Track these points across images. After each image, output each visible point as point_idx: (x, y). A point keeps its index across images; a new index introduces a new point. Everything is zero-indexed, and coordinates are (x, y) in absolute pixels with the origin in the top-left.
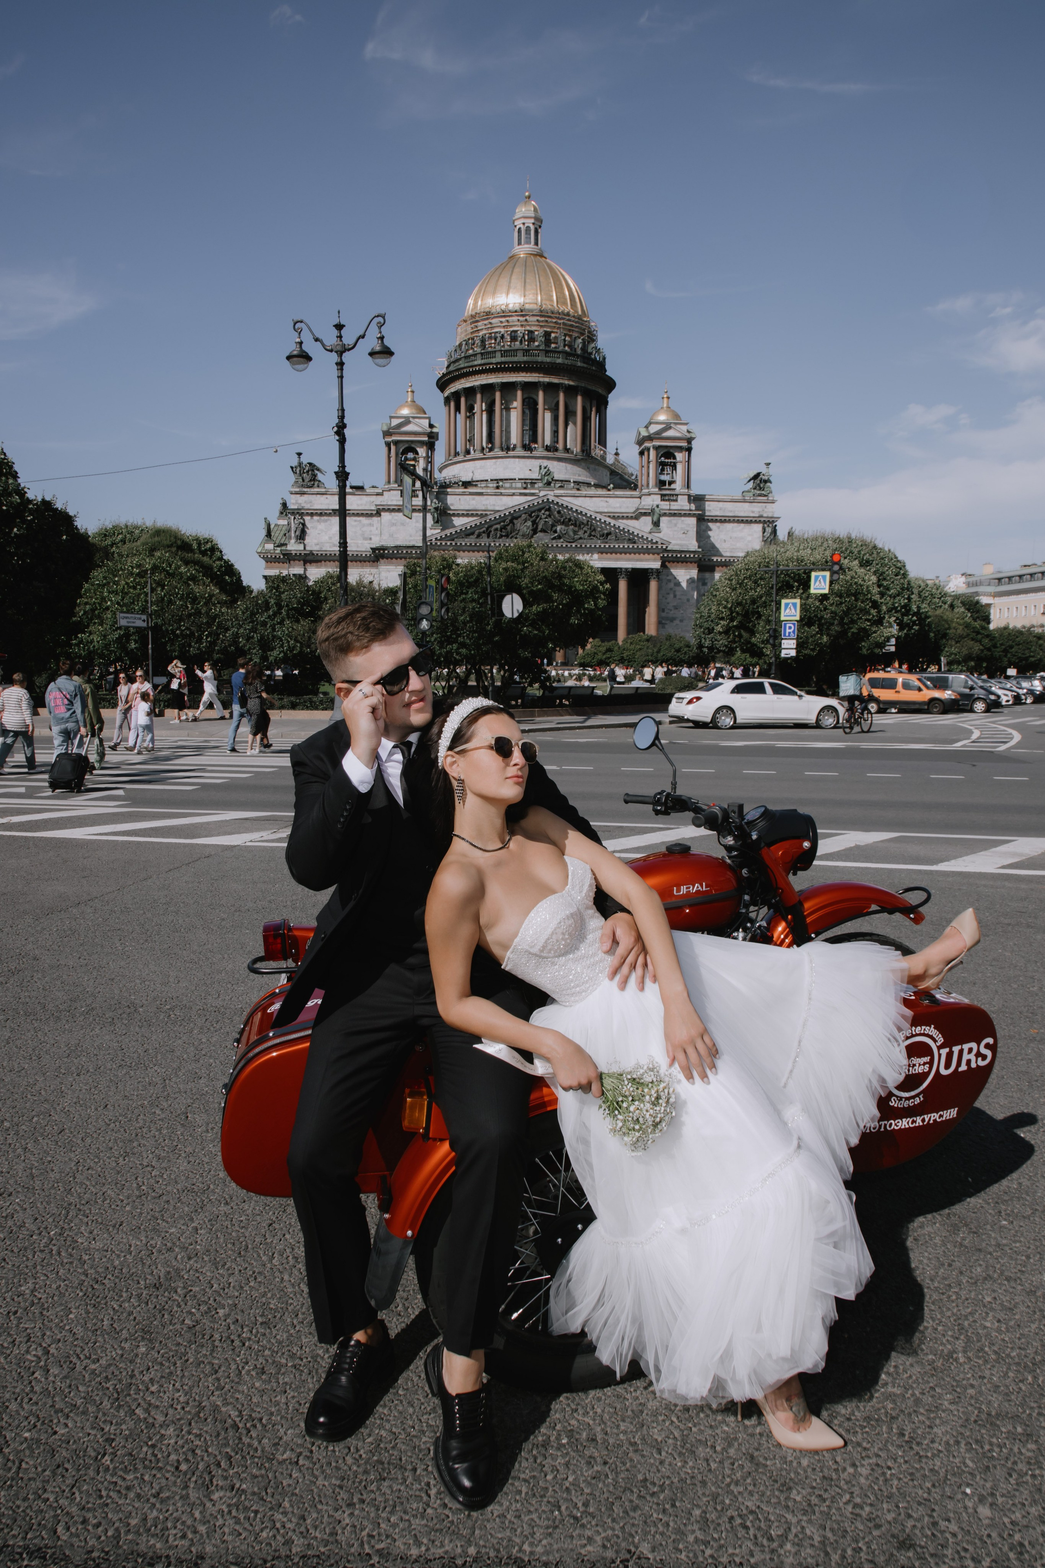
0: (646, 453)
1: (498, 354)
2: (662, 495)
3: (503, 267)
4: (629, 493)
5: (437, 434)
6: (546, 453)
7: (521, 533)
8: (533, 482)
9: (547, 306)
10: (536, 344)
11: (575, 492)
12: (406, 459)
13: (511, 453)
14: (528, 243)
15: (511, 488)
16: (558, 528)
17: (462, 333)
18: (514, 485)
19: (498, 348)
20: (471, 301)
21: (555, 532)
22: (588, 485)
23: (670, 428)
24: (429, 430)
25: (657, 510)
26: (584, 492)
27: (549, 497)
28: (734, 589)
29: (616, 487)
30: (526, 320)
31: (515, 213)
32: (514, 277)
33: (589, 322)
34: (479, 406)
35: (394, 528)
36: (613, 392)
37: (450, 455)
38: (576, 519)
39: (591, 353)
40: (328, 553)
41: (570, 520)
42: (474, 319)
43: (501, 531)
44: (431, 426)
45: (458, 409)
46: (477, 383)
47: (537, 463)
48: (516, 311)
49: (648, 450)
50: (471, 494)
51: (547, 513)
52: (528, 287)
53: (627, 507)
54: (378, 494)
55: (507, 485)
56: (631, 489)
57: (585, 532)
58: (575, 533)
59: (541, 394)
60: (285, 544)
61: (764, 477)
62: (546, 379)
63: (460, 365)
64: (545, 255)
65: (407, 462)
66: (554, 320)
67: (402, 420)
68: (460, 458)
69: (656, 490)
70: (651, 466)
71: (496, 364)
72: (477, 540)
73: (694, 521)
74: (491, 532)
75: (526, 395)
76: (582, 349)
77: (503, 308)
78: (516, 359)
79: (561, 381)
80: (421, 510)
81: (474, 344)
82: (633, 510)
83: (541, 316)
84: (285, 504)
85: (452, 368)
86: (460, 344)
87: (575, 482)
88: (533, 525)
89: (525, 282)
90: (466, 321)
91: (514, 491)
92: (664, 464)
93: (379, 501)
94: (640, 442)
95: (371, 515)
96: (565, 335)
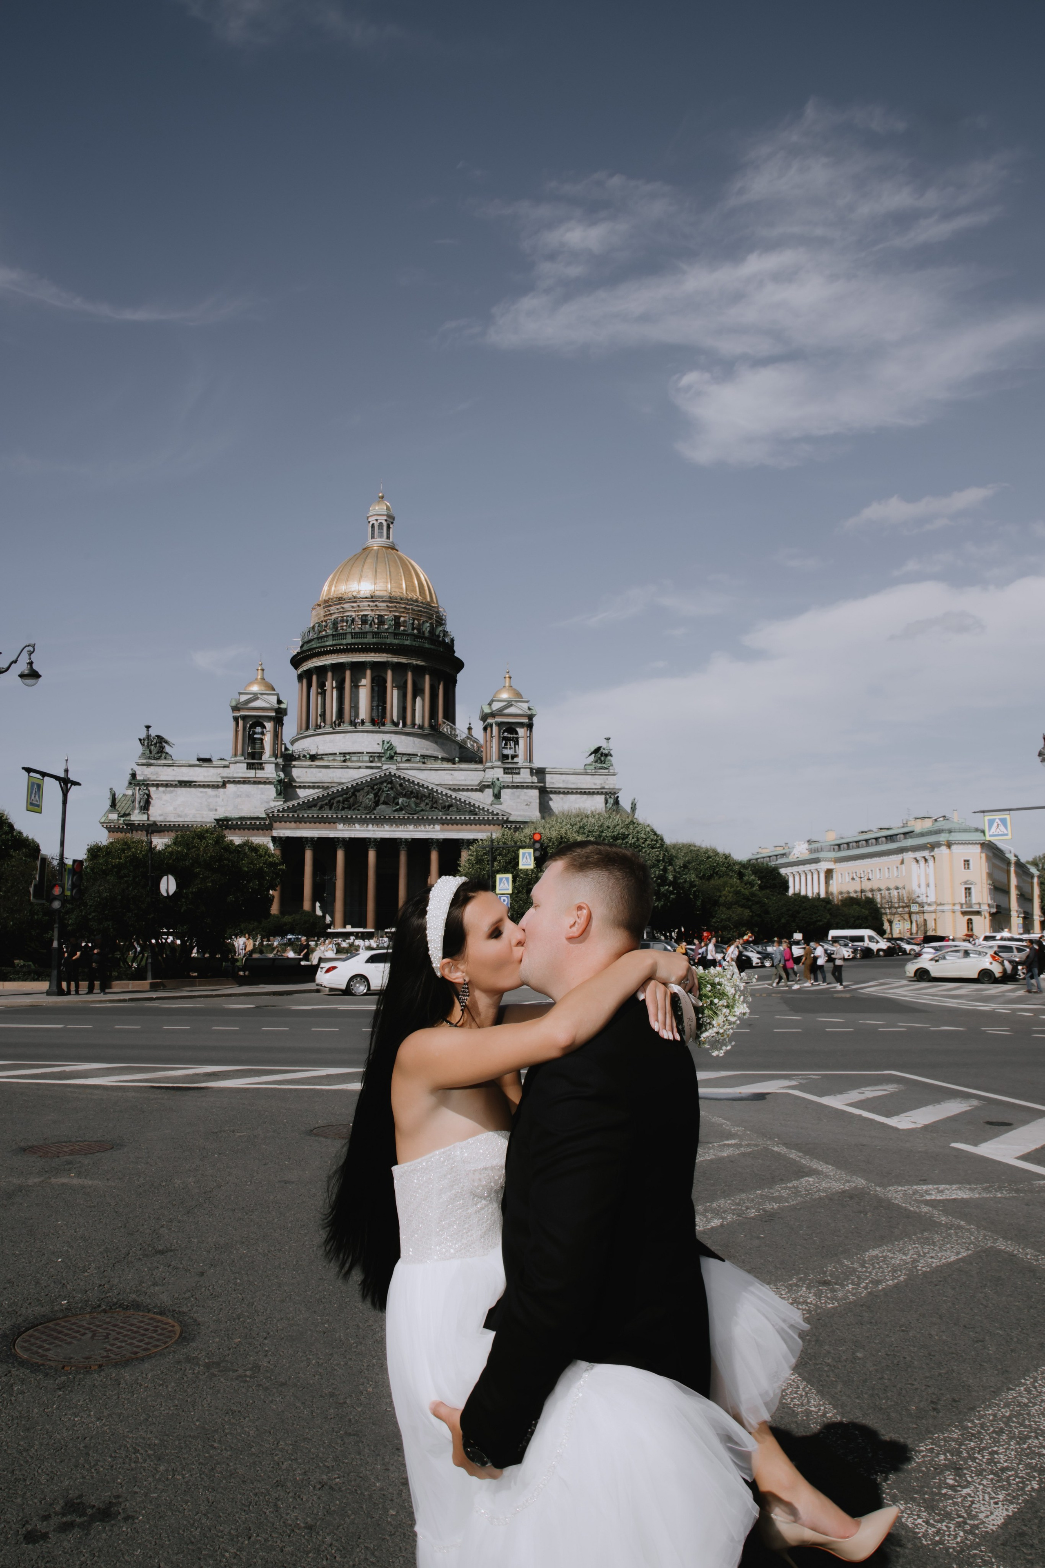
0: (489, 728)
1: (349, 636)
2: (505, 769)
3: (356, 558)
4: (473, 766)
5: (286, 709)
6: (393, 728)
7: (363, 805)
8: (380, 756)
9: (396, 593)
10: (386, 626)
11: (420, 765)
12: (255, 733)
13: (360, 728)
14: (381, 536)
15: (358, 761)
16: (400, 801)
17: (315, 618)
18: (361, 758)
19: (349, 630)
20: (326, 588)
21: (397, 804)
22: (436, 758)
23: (511, 705)
24: (276, 706)
25: (498, 783)
26: (429, 766)
27: (391, 770)
29: (462, 760)
30: (376, 605)
31: (368, 511)
32: (366, 567)
33: (437, 608)
34: (330, 682)
35: (238, 800)
36: (462, 671)
37: (301, 730)
39: (439, 636)
40: (172, 824)
41: (412, 792)
42: (328, 603)
43: (343, 803)
44: (280, 702)
45: (310, 685)
46: (328, 662)
47: (381, 737)
48: (367, 598)
49: (491, 725)
50: (318, 767)
51: (389, 786)
52: (378, 576)
53: (472, 780)
54: (224, 766)
55: (354, 758)
56: (476, 762)
57: (427, 804)
58: (417, 805)
59: (389, 674)
60: (129, 814)
61: (604, 751)
62: (395, 660)
63: (314, 644)
64: (397, 548)
65: (255, 736)
66: (403, 606)
67: (251, 696)
68: (311, 732)
69: (499, 764)
70: (494, 740)
71: (347, 645)
72: (320, 812)
73: (536, 792)
74: (333, 803)
75: (375, 674)
76: (429, 632)
77: (355, 594)
78: (365, 641)
79: (409, 661)
80: (266, 782)
81: (326, 626)
82: (477, 783)
83: (391, 602)
84: (134, 775)
85: (305, 648)
86: (314, 627)
87: (421, 755)
88: (375, 797)
89: (376, 571)
90: (319, 605)
91: (360, 764)
92: (507, 739)
93: (226, 773)
94: (484, 718)
95: (218, 787)
96: (414, 619)
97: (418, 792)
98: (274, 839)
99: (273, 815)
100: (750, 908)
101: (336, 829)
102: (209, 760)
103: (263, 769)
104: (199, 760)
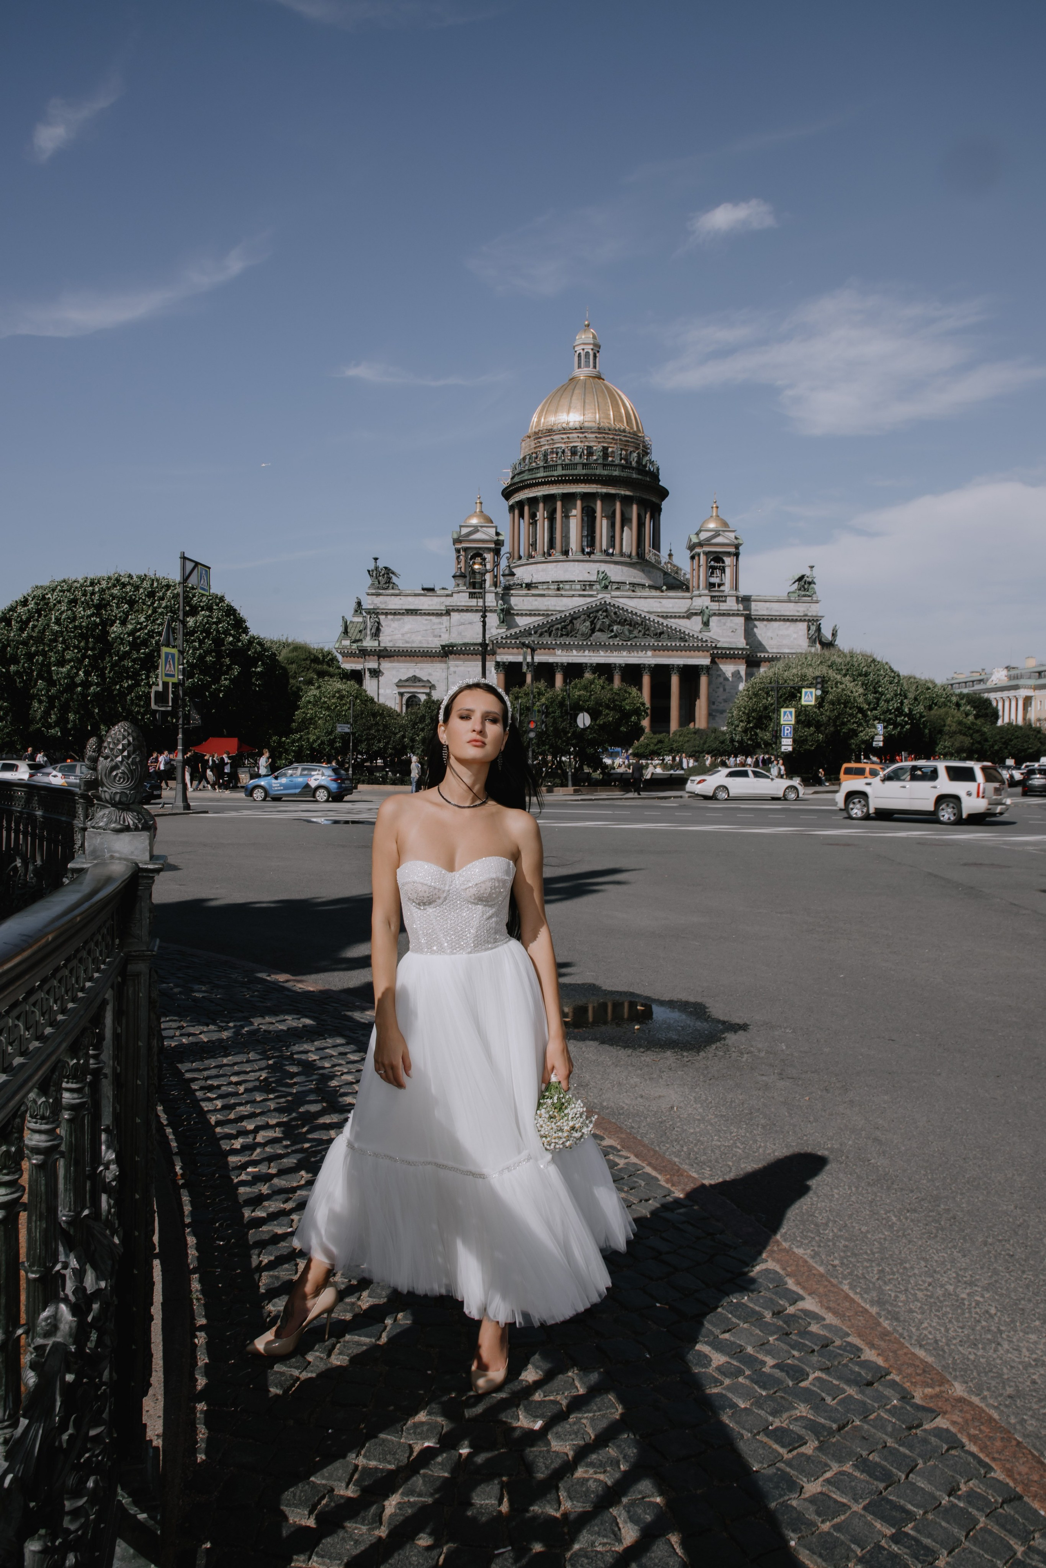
0: (696, 558)
1: (559, 468)
2: (712, 597)
3: (564, 389)
4: (681, 594)
5: (503, 540)
6: (604, 557)
7: (580, 633)
8: (591, 584)
9: (605, 424)
10: (595, 458)
11: (630, 593)
12: (475, 564)
13: (570, 557)
14: (588, 366)
15: (571, 589)
16: (615, 628)
17: (526, 448)
18: (573, 587)
19: (559, 462)
20: (535, 419)
21: (612, 631)
22: (644, 586)
23: (719, 535)
24: (495, 538)
25: (706, 611)
26: (639, 594)
27: (606, 598)
29: (669, 588)
30: (586, 437)
31: (575, 340)
32: (574, 397)
33: (643, 437)
34: (541, 514)
35: (462, 627)
36: (666, 499)
37: (514, 559)
38: (632, 620)
39: (645, 466)
40: (401, 649)
41: (625, 620)
42: (537, 435)
43: (562, 630)
44: (498, 534)
45: (521, 516)
46: (540, 494)
47: (593, 567)
48: (576, 429)
49: (699, 555)
50: (534, 595)
51: (605, 614)
52: (587, 406)
53: (680, 608)
54: (447, 596)
55: (567, 587)
56: (683, 590)
57: (640, 631)
58: (630, 632)
59: (599, 503)
60: (361, 641)
61: (808, 580)
62: (604, 490)
63: (526, 476)
64: (603, 377)
65: (476, 567)
66: (611, 437)
67: (472, 529)
68: (524, 561)
69: (706, 592)
70: (701, 569)
71: (558, 476)
72: (540, 639)
73: (741, 620)
74: (552, 630)
75: (585, 505)
76: (637, 462)
77: (564, 425)
78: (575, 472)
79: (618, 492)
80: (487, 610)
81: (536, 458)
82: (684, 610)
83: (600, 433)
84: (360, 604)
85: (516, 480)
86: (524, 459)
87: (630, 584)
88: (591, 625)
89: (584, 402)
90: (529, 437)
91: (573, 593)
92: (713, 568)
93: (449, 602)
94: (691, 548)
95: (441, 615)
96: (622, 449)
97: (629, 619)
98: (500, 664)
99: (497, 641)
100: (971, 737)
101: (555, 654)
102: (432, 590)
103: (485, 598)
104: (425, 589)
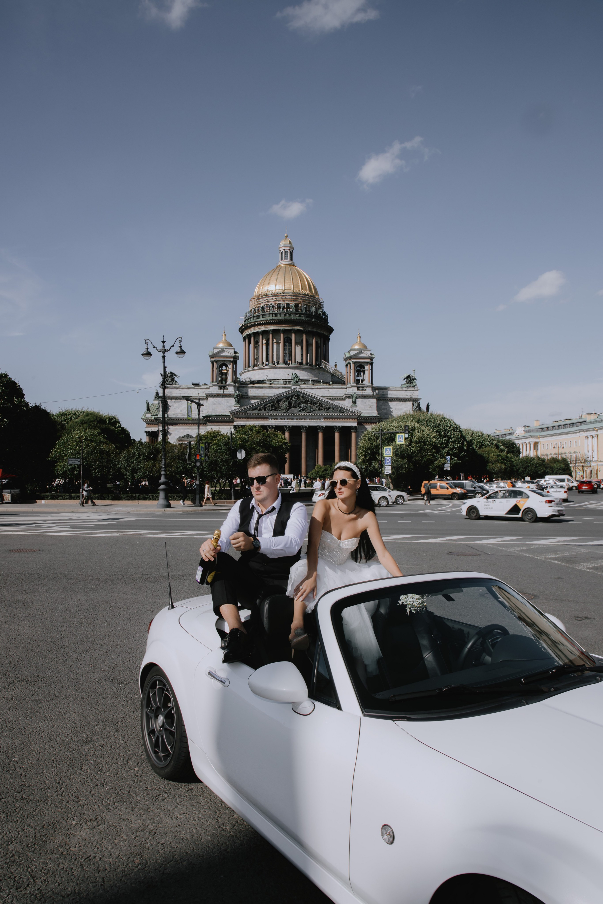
0: (349, 365)
1: (271, 315)
2: (358, 387)
3: (274, 271)
4: (340, 386)
5: (238, 356)
6: (296, 366)
7: (282, 408)
8: (289, 381)
9: (296, 291)
10: (291, 310)
11: (311, 386)
12: (222, 370)
13: (278, 366)
14: (286, 258)
15: (278, 384)
16: (302, 405)
17: (251, 305)
18: (279, 382)
19: (271, 312)
20: (257, 289)
21: (301, 407)
22: (319, 382)
23: (361, 352)
24: (234, 355)
25: (355, 395)
26: (316, 386)
27: (297, 389)
28: (366, 442)
29: (334, 383)
30: (285, 298)
32: (279, 276)
33: (319, 298)
34: (261, 342)
35: (215, 406)
36: (332, 333)
37: (246, 367)
39: (320, 314)
41: (308, 401)
42: (258, 297)
43: (272, 407)
44: (235, 353)
45: (250, 343)
46: (260, 330)
47: (290, 371)
48: (281, 294)
49: (351, 364)
50: (256, 387)
51: (296, 397)
52: (286, 281)
53: (340, 394)
54: (207, 388)
55: (276, 382)
56: (342, 384)
57: (317, 407)
58: (311, 408)
59: (293, 336)
60: (157, 415)
61: (412, 377)
62: (296, 328)
63: (252, 320)
64: (295, 265)
65: (223, 371)
66: (300, 298)
67: (220, 350)
68: (251, 368)
69: (355, 385)
70: (352, 372)
71: (270, 320)
72: (259, 412)
73: (375, 400)
74: (266, 407)
75: (286, 336)
76: (315, 312)
77: (273, 291)
78: (280, 318)
79: (304, 329)
80: (229, 396)
81: (258, 310)
82: (342, 395)
83: (293, 296)
84: (157, 393)
85: (247, 322)
86: (251, 310)
87: (311, 380)
88: (289, 404)
89: (285, 278)
90: (254, 298)
91: (279, 386)
92: (358, 371)
93: (207, 391)
94: (346, 360)
95: (203, 399)
96: (306, 305)
97: (311, 400)
98: (235, 427)
99: (234, 414)
100: (505, 464)
101: (268, 421)
102: (198, 385)
103: (227, 389)
104: (193, 384)
